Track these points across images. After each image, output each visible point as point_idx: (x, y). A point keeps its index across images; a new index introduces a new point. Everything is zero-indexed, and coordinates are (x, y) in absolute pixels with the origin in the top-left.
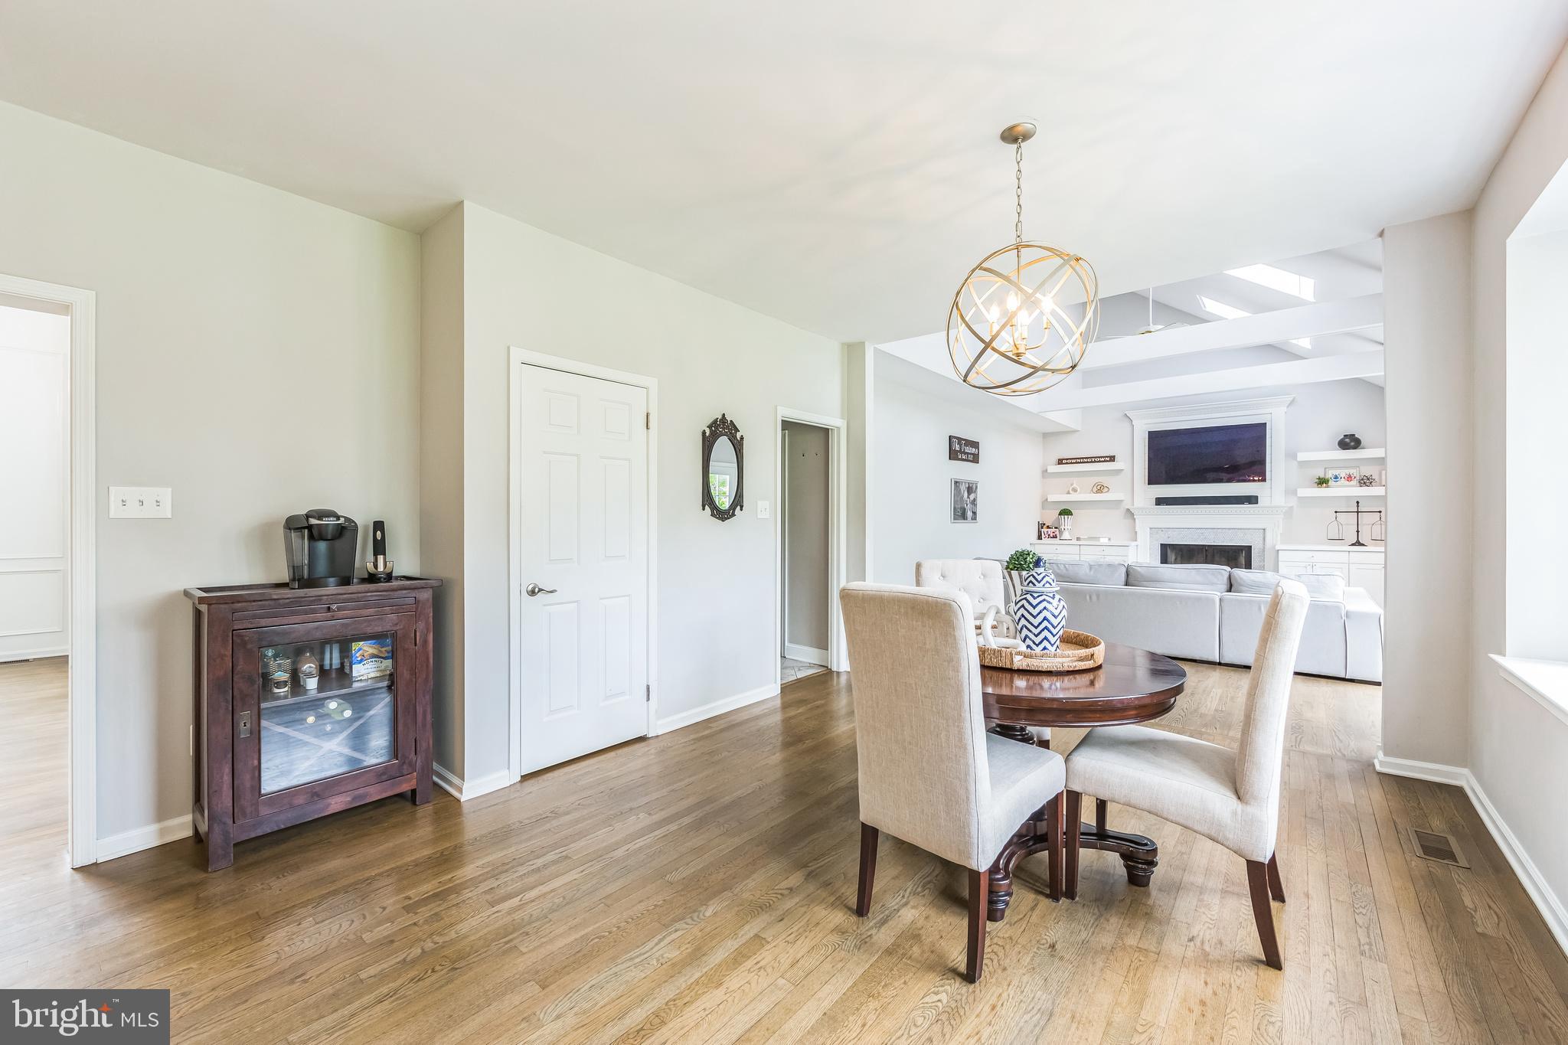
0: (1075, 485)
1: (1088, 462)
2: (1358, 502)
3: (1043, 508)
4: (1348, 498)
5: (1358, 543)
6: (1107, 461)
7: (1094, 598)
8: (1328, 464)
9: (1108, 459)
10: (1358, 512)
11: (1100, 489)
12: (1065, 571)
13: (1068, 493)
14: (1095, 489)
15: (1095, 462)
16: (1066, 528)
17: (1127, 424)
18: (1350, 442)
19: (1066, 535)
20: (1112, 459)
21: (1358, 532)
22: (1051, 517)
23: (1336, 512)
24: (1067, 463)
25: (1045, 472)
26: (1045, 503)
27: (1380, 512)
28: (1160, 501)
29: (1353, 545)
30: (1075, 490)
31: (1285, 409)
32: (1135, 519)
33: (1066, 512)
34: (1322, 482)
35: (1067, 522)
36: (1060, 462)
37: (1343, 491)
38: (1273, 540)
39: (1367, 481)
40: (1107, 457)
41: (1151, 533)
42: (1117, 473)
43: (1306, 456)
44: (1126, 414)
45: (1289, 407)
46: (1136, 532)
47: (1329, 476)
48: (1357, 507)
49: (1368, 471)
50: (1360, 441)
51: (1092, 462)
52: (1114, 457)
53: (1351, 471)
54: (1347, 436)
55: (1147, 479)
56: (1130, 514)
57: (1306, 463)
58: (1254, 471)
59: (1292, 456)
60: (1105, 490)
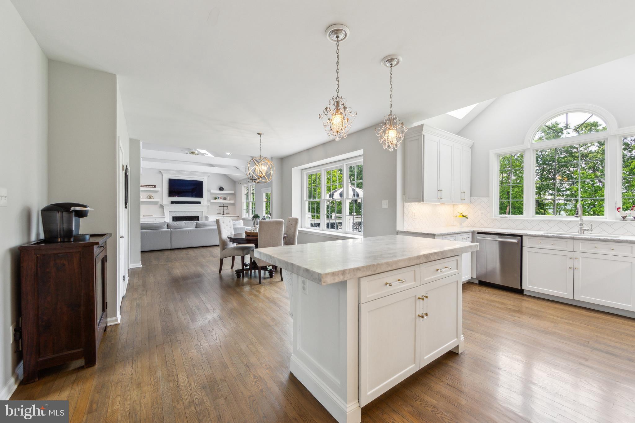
1: (145, 187)
4: (221, 203)
5: (223, 215)
6: (153, 187)
8: (216, 194)
10: (223, 207)
11: (151, 197)
14: (149, 197)
15: (148, 187)
17: (160, 175)
18: (221, 189)
21: (223, 211)
23: (219, 207)
27: (228, 207)
28: (172, 202)
29: (222, 215)
31: (207, 178)
32: (163, 209)
34: (216, 199)
37: (220, 201)
38: (205, 214)
39: (224, 199)
40: (153, 186)
41: (169, 213)
42: (157, 192)
43: (212, 191)
44: (160, 171)
45: (208, 177)
46: (164, 213)
47: (217, 197)
48: (223, 205)
49: (225, 196)
50: (223, 189)
51: (147, 187)
52: (156, 186)
53: (222, 196)
54: (221, 187)
55: (168, 195)
56: (162, 206)
57: (212, 194)
58: (200, 195)
59: (209, 191)
60: (152, 198)
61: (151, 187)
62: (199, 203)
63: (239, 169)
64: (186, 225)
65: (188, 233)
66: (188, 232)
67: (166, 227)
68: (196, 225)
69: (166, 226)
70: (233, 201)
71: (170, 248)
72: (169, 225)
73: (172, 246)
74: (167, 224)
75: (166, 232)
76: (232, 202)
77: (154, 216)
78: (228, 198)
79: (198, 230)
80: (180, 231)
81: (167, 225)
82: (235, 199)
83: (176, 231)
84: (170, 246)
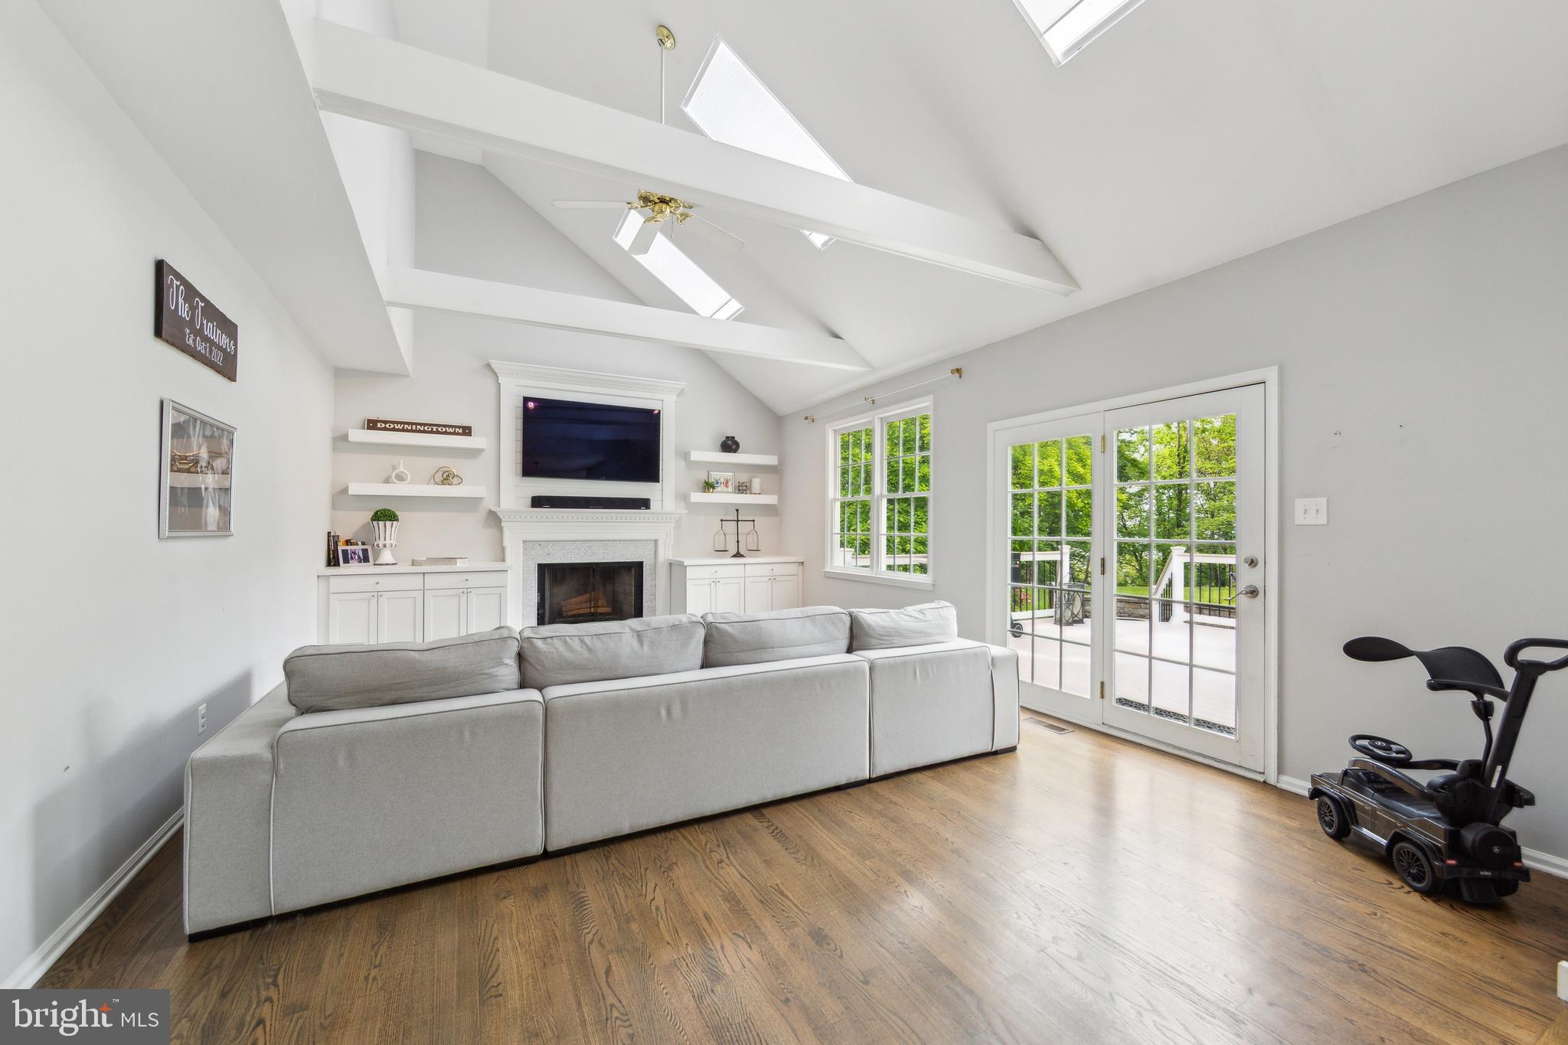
0: (402, 469)
1: (426, 432)
2: (737, 510)
3: (335, 505)
4: (725, 506)
5: (738, 555)
6: (458, 434)
7: (676, 709)
8: (711, 467)
9: (461, 431)
10: (738, 521)
11: (447, 478)
12: (586, 654)
13: (387, 481)
14: (439, 477)
15: (438, 432)
16: (388, 542)
17: (489, 383)
18: (730, 445)
19: (386, 556)
20: (467, 431)
21: (738, 542)
22: (351, 524)
23: (722, 520)
24: (385, 429)
25: (340, 440)
26: (340, 497)
27: (754, 521)
28: (538, 502)
29: (734, 556)
30: (401, 478)
31: (675, 397)
32: (501, 530)
33: (385, 515)
34: (708, 486)
35: (389, 533)
36: (372, 425)
37: (725, 497)
38: (666, 554)
39: (742, 488)
40: (459, 427)
41: (525, 549)
42: (474, 453)
43: (696, 456)
44: (489, 366)
45: (678, 396)
46: (503, 549)
47: (712, 480)
48: (737, 516)
49: (743, 477)
50: (737, 445)
51: (432, 432)
52: (469, 428)
53: (729, 475)
54: (727, 438)
55: (520, 468)
56: (494, 519)
57: (692, 465)
58: (648, 470)
59: (685, 456)
60: (455, 481)
61: (450, 433)
62: (643, 504)
63: (837, 337)
64: (646, 648)
65: (663, 713)
66: (669, 711)
67: (509, 671)
68: (706, 642)
69: (511, 662)
70: (776, 497)
71: (536, 849)
72: (529, 653)
73: (555, 828)
74: (514, 648)
75: (509, 720)
76: (770, 499)
77: (460, 565)
78: (756, 483)
79: (728, 688)
80: (615, 706)
81: (521, 657)
82: (780, 490)
83: (581, 710)
84: (540, 831)
